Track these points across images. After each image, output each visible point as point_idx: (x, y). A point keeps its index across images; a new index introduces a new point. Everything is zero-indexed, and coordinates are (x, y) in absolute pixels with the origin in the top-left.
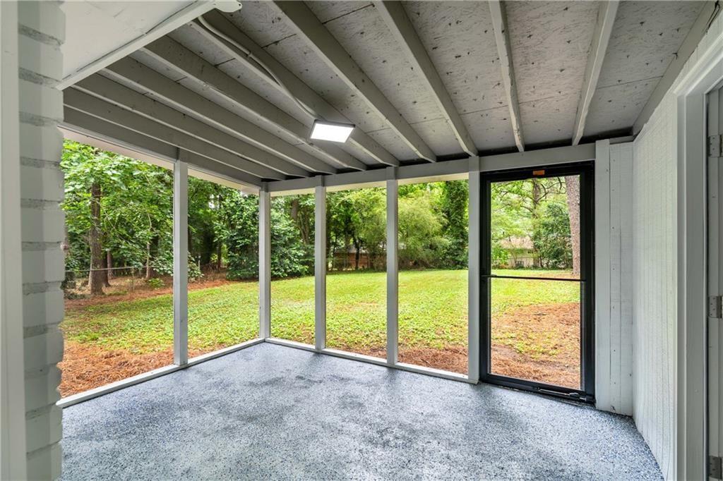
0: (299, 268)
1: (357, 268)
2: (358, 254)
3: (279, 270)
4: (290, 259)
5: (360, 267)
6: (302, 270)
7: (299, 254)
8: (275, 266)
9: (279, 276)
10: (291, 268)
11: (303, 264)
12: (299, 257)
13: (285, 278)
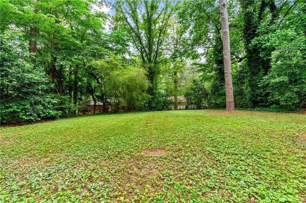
0: (53, 113)
1: (94, 113)
2: (95, 105)
3: (31, 115)
4: (43, 105)
5: (96, 112)
6: (57, 114)
7: (54, 102)
8: (26, 112)
9: (31, 120)
10: (44, 113)
11: (57, 110)
12: (53, 104)
13: (37, 122)
